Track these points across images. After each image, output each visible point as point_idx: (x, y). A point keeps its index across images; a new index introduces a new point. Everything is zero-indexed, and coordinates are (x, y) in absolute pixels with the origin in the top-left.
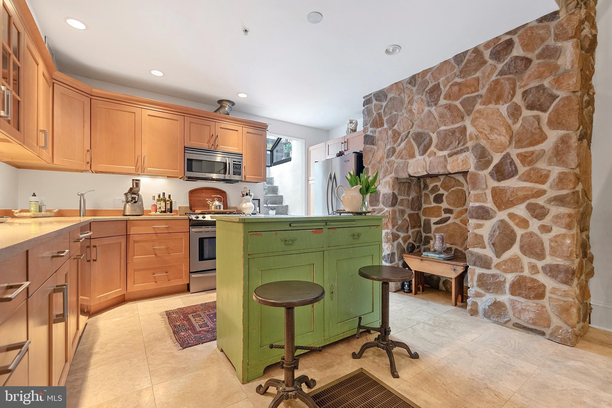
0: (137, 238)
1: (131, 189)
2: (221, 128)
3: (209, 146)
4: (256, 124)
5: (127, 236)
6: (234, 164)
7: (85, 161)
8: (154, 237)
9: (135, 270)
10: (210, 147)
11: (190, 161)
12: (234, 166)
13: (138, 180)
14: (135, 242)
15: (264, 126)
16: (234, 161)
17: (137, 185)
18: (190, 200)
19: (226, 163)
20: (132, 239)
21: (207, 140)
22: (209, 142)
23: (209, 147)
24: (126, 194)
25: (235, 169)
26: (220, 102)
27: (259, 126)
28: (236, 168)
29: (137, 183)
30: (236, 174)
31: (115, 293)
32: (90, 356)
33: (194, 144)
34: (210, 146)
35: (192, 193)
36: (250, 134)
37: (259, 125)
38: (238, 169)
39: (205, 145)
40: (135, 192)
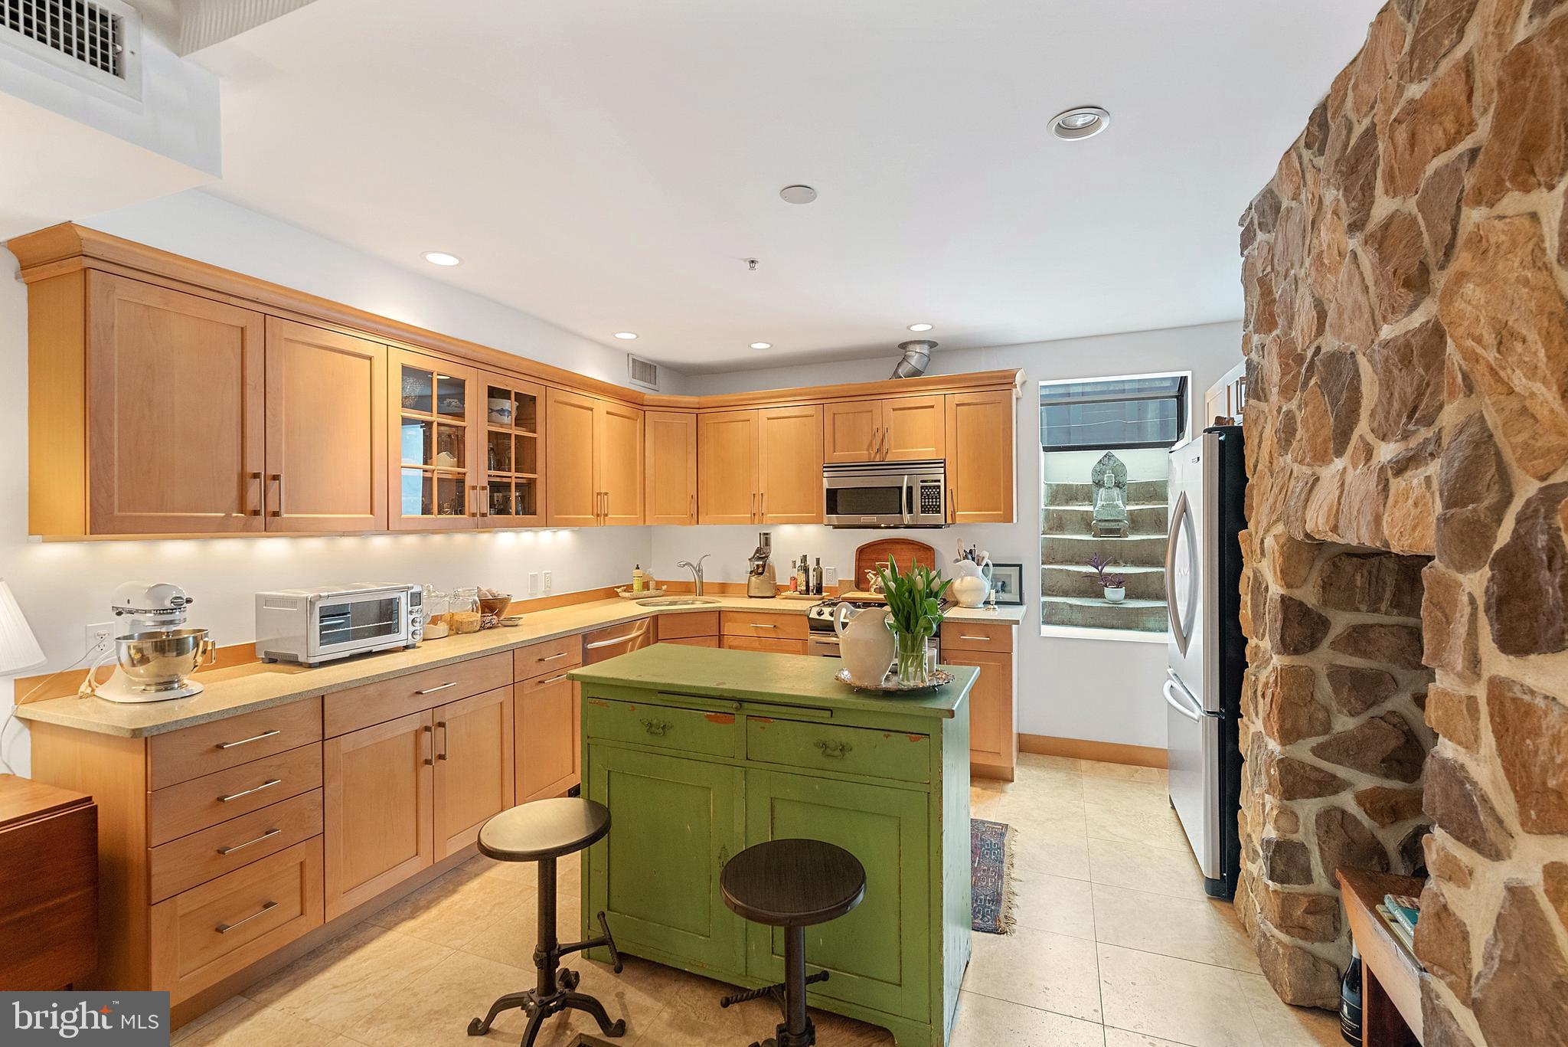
0: (733, 642)
1: (758, 551)
2: (894, 410)
3: (870, 454)
4: (982, 379)
5: (720, 637)
6: (922, 487)
7: (688, 513)
10: (872, 456)
11: (832, 494)
12: (922, 494)
13: (767, 534)
15: (1005, 377)
16: (922, 481)
17: (767, 542)
18: (858, 568)
19: (900, 488)
20: (728, 640)
21: (866, 443)
22: (870, 446)
23: (870, 458)
24: (752, 562)
25: (925, 499)
26: (904, 346)
27: (991, 382)
28: (928, 495)
29: (766, 539)
30: (929, 511)
33: (842, 455)
34: (873, 453)
36: (967, 407)
37: (989, 378)
38: (932, 499)
39: (863, 455)
40: (762, 554)
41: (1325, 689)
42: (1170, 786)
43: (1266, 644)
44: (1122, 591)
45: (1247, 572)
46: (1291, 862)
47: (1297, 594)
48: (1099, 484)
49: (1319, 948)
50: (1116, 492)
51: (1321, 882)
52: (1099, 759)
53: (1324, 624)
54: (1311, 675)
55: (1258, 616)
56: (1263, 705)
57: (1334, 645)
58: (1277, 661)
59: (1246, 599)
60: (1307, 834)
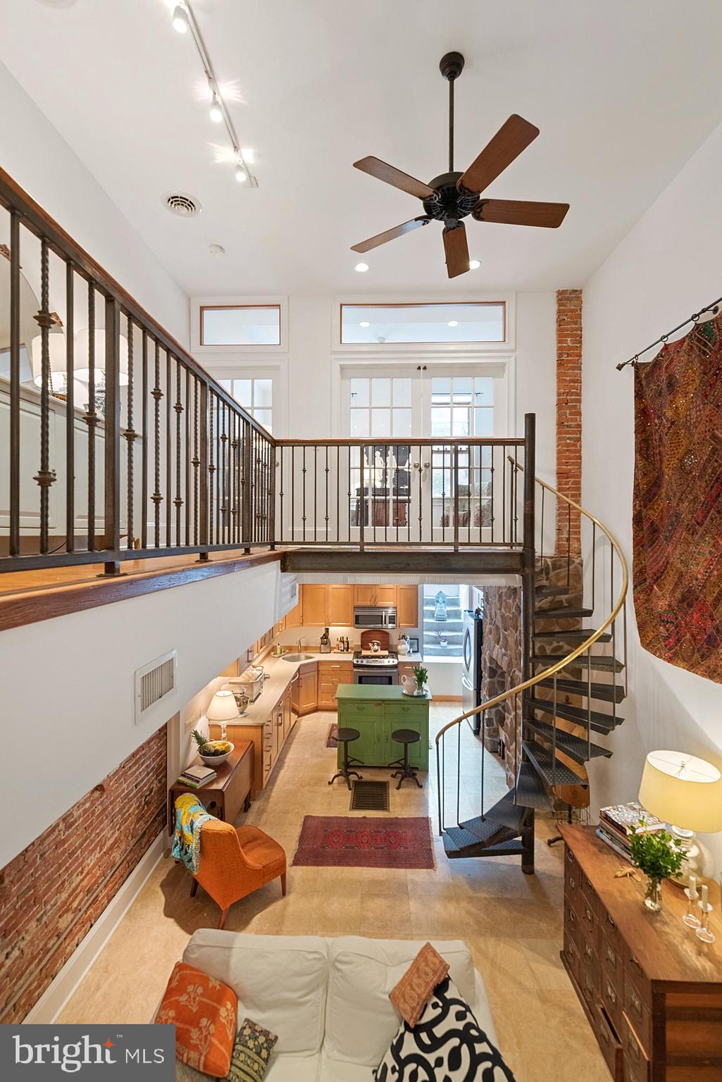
0: (323, 672)
1: (324, 635)
2: (379, 589)
3: (371, 604)
5: (318, 671)
6: (389, 616)
8: (332, 673)
9: (322, 693)
11: (357, 617)
12: (389, 618)
14: (322, 675)
17: (328, 632)
18: (362, 641)
19: (382, 616)
20: (321, 672)
21: (369, 599)
22: (371, 601)
24: (321, 638)
29: (327, 630)
30: (391, 623)
31: (312, 705)
32: (294, 739)
33: (360, 603)
35: (362, 634)
39: (368, 603)
40: (326, 636)
41: (496, 685)
42: (463, 707)
43: (486, 675)
44: (446, 643)
45: (483, 656)
46: (490, 722)
47: (492, 666)
48: (438, 602)
49: (495, 739)
50: (443, 604)
51: (495, 725)
52: (441, 701)
53: (497, 672)
54: (494, 683)
55: (485, 668)
56: (486, 688)
57: (499, 676)
58: (488, 679)
59: (483, 662)
60: (493, 716)
